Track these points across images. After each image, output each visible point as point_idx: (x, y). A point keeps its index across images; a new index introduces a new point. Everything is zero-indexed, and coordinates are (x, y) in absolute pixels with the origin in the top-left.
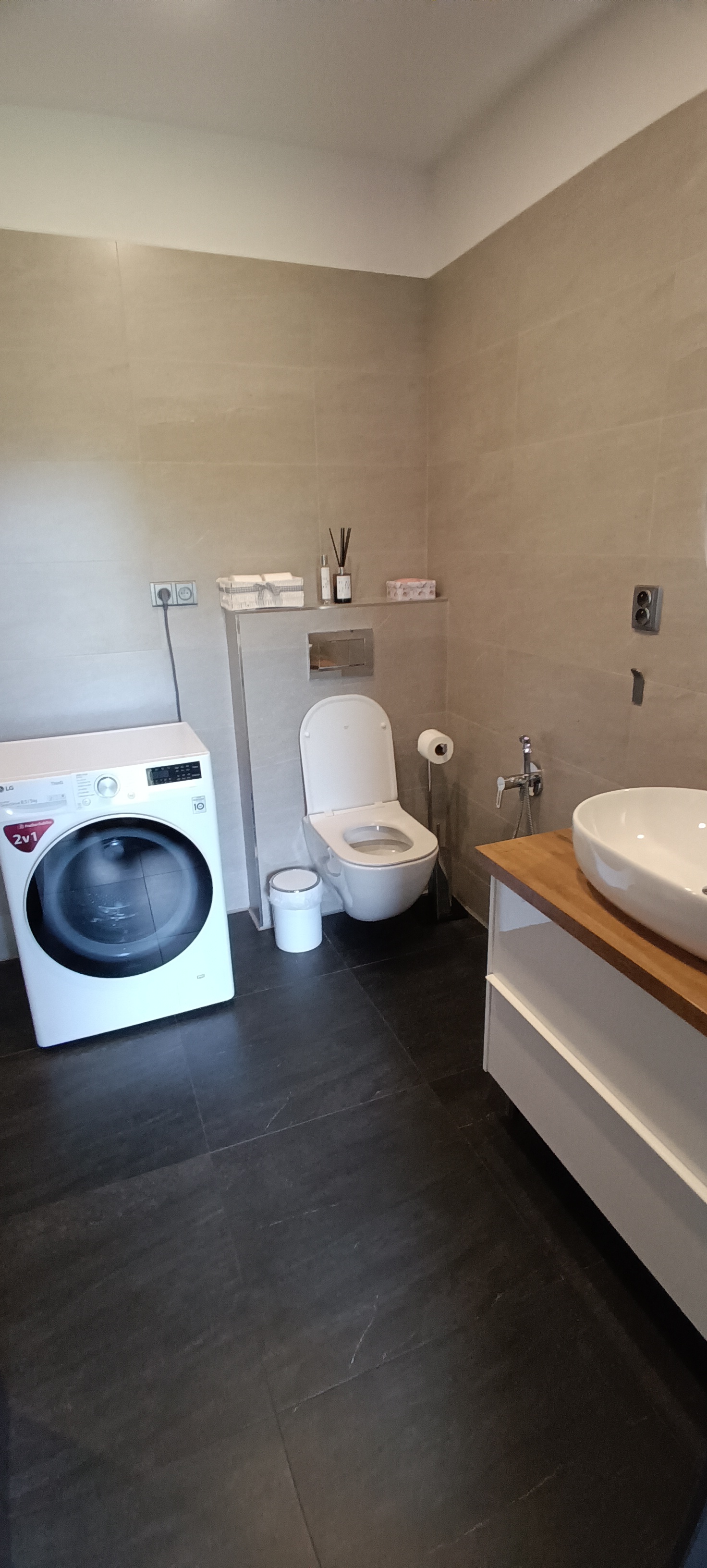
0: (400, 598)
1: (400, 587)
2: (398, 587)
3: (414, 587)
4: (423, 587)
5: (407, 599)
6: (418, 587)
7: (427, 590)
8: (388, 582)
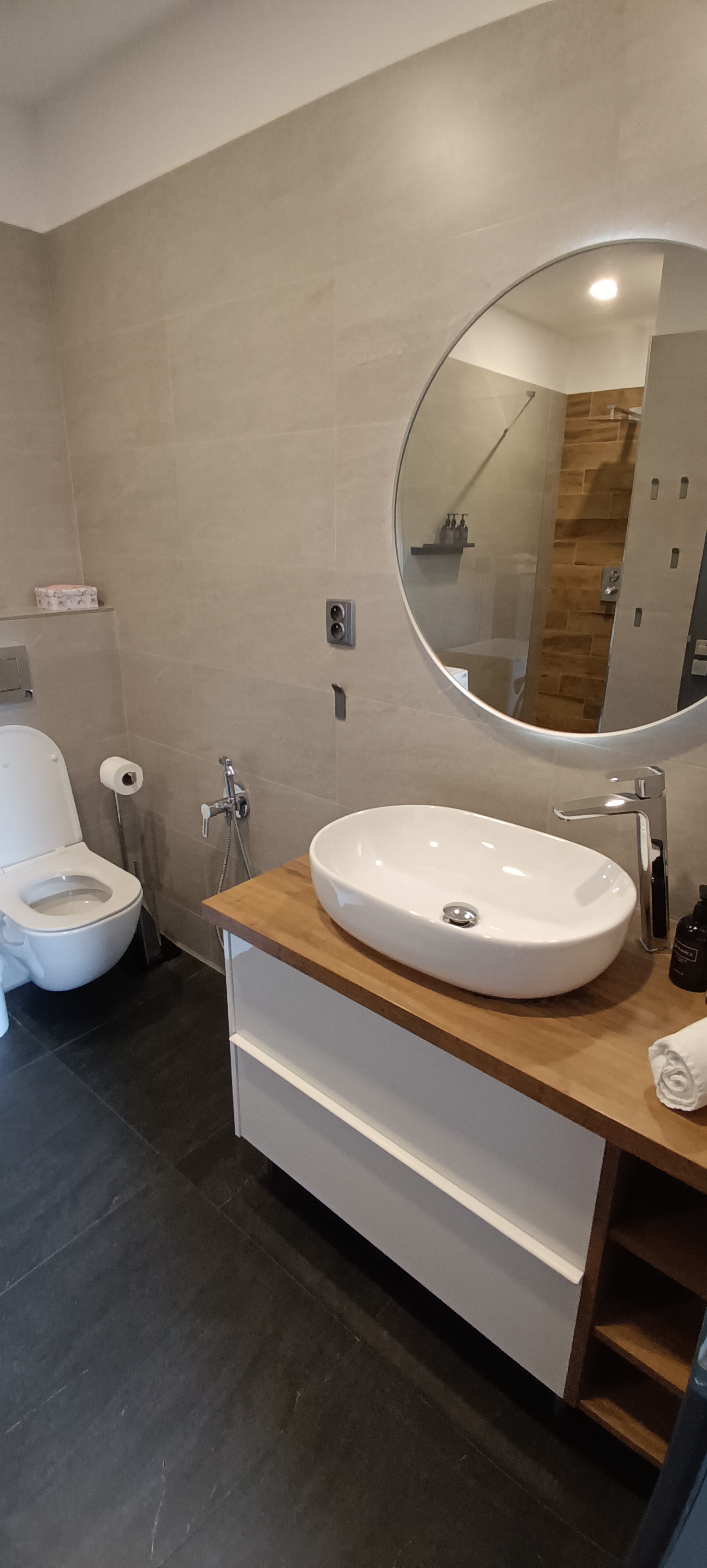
0: (55, 608)
1: (54, 596)
2: (51, 595)
3: (71, 596)
4: (82, 595)
5: (64, 609)
6: (75, 595)
7: (87, 598)
8: (36, 589)
